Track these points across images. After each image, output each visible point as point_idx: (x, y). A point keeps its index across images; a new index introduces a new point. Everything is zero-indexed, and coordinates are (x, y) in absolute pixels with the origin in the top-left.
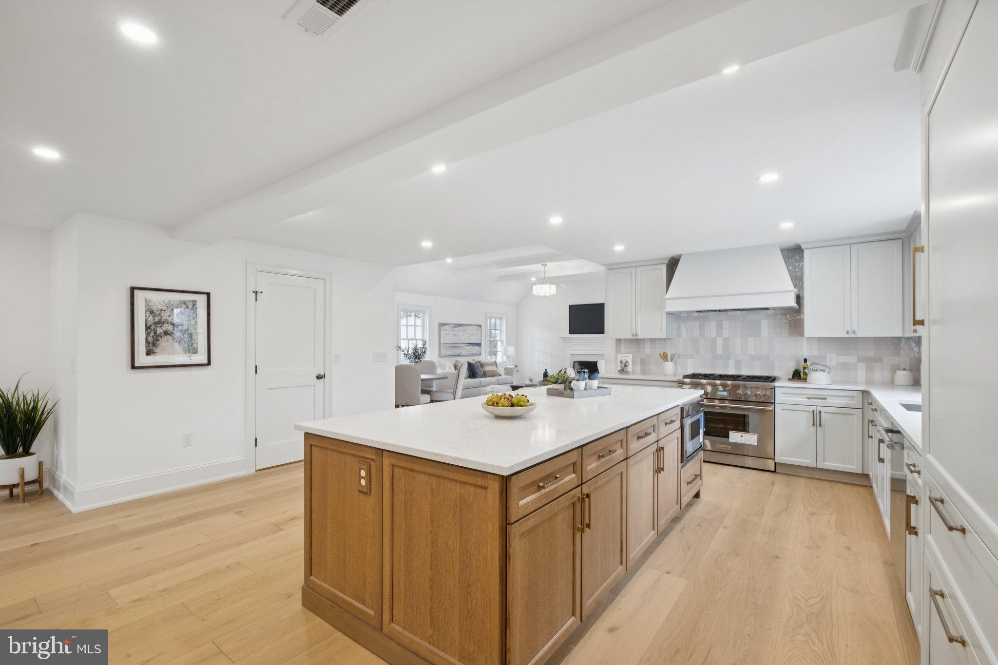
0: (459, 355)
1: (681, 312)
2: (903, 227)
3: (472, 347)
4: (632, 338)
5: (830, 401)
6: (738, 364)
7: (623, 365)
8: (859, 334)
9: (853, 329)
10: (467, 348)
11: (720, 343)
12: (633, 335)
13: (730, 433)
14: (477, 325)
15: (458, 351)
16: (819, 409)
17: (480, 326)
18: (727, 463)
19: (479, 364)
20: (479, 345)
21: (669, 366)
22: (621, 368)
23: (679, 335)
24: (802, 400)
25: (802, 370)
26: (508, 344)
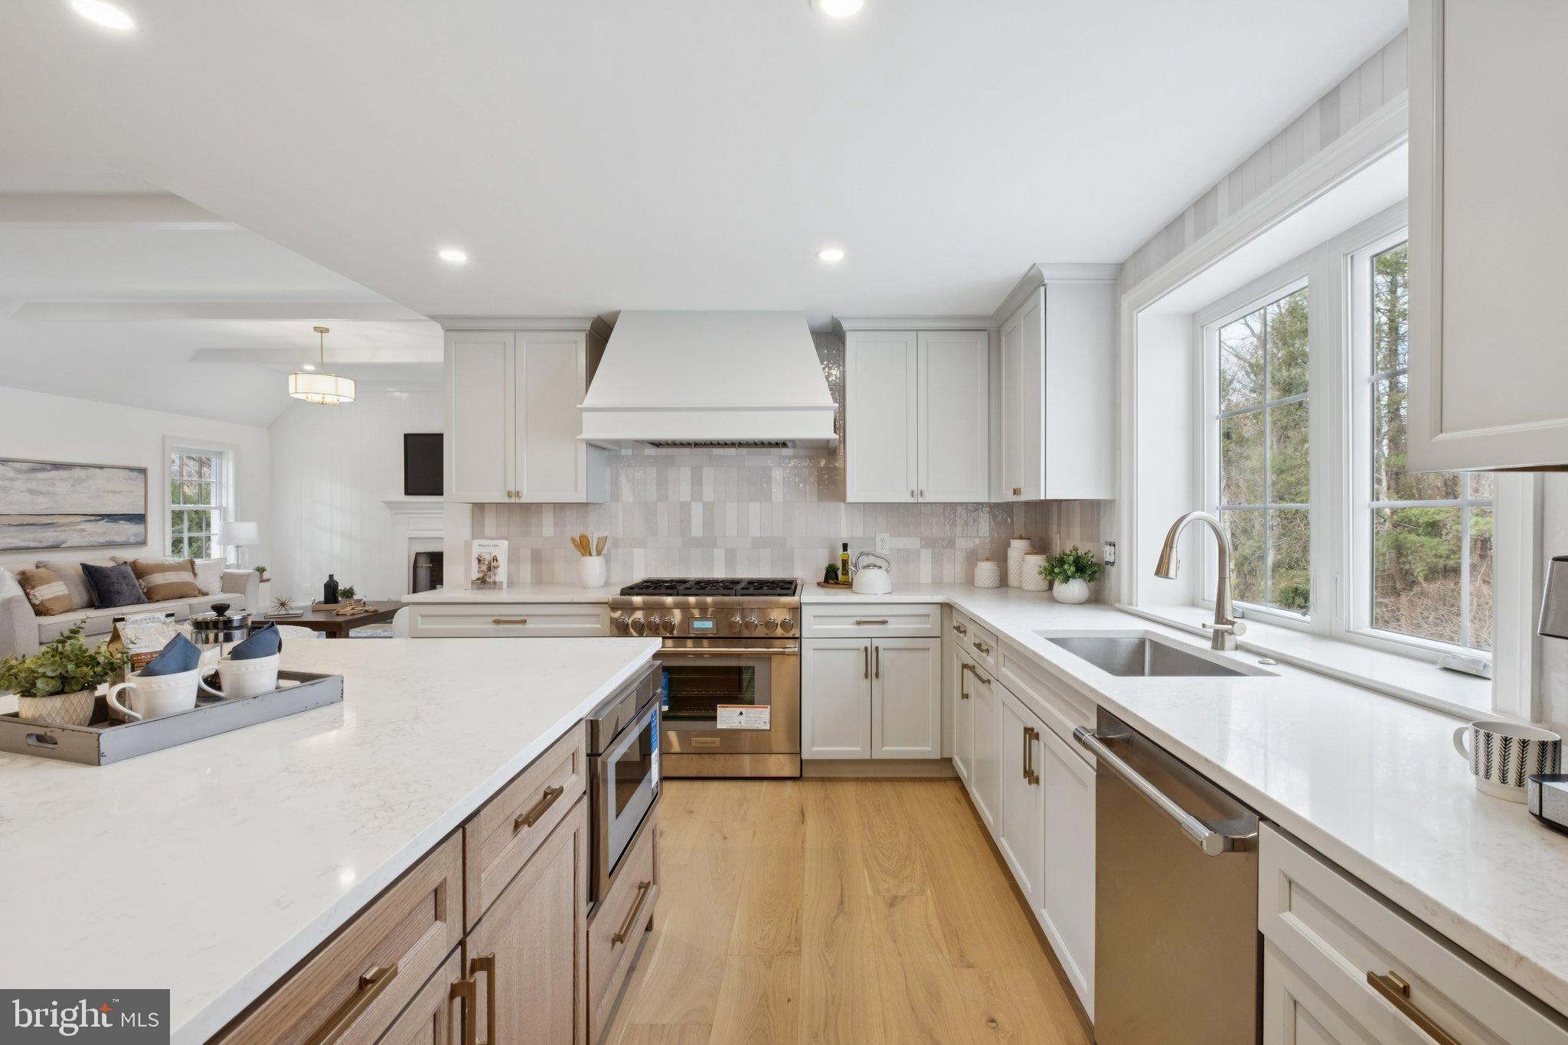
1: (619, 443)
2: (991, 308)
4: (507, 500)
5: (893, 626)
6: (731, 557)
7: (484, 568)
8: (929, 498)
9: (922, 487)
11: (697, 511)
12: (509, 494)
13: (718, 709)
14: (131, 469)
16: (876, 643)
17: (143, 471)
18: (713, 775)
19: (130, 570)
20: (140, 518)
21: (593, 565)
22: (481, 575)
23: (615, 496)
24: (848, 627)
25: (840, 565)
26: (240, 518)
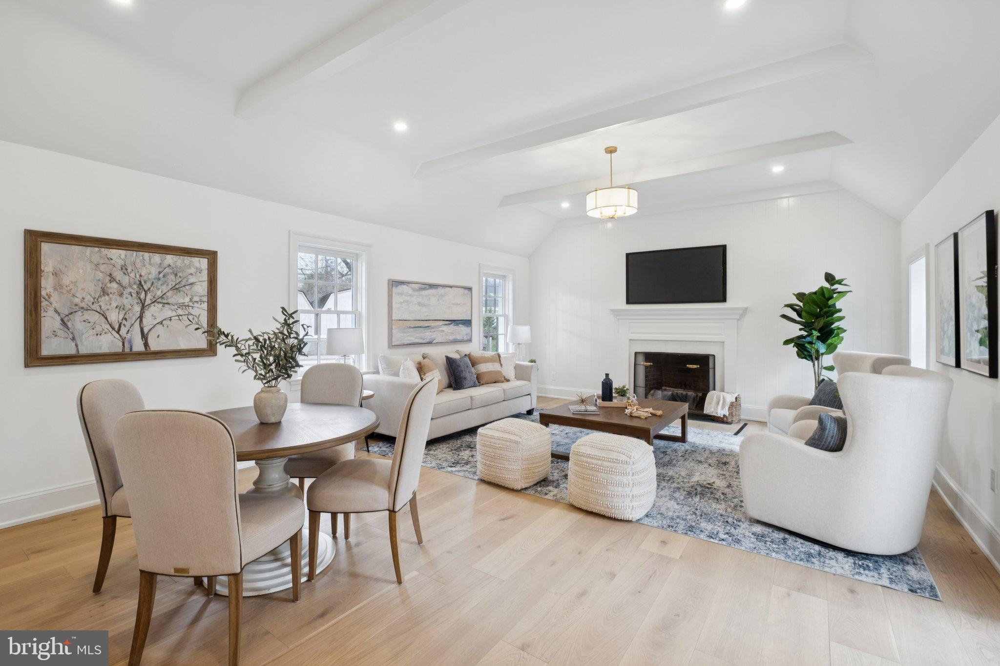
0: (430, 343)
3: (456, 328)
10: (445, 328)
14: (465, 288)
15: (427, 335)
17: (470, 289)
19: (467, 359)
20: (468, 323)
26: (517, 322)
